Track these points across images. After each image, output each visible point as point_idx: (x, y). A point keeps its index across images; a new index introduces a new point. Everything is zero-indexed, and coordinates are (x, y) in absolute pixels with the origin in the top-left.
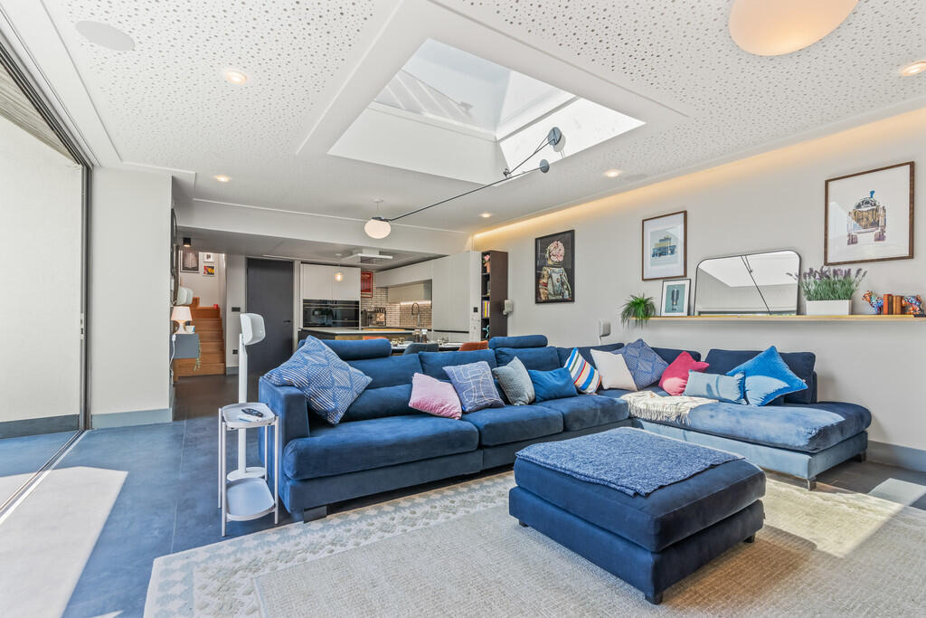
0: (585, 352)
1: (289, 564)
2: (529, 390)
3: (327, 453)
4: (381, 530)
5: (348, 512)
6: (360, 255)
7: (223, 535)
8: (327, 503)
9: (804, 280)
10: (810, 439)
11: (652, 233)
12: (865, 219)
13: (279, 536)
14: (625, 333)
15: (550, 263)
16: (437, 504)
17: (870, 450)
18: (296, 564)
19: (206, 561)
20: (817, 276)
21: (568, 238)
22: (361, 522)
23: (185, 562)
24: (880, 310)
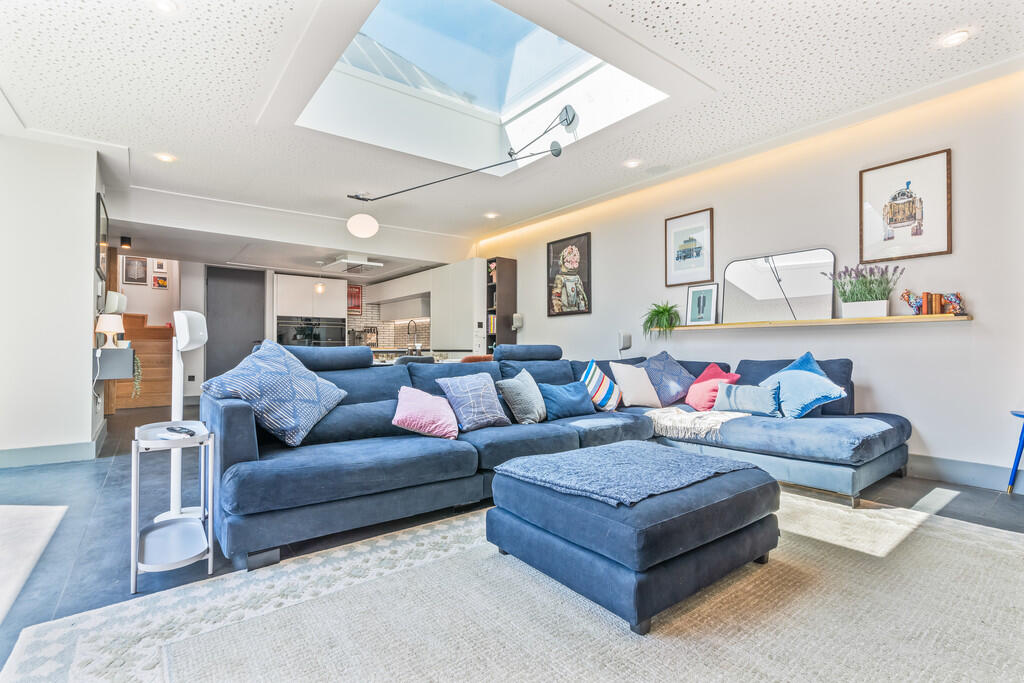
0: (604, 366)
1: (218, 625)
2: (539, 407)
3: (279, 480)
4: (350, 575)
5: (308, 556)
6: (346, 261)
7: (132, 591)
8: (281, 544)
9: (838, 280)
10: (854, 449)
11: (675, 233)
12: (901, 212)
13: (211, 589)
14: (648, 345)
15: (564, 270)
16: (426, 541)
17: (911, 464)
18: (229, 623)
19: (99, 628)
20: (854, 275)
21: (584, 242)
22: (324, 566)
23: (69, 629)
24: (919, 310)
